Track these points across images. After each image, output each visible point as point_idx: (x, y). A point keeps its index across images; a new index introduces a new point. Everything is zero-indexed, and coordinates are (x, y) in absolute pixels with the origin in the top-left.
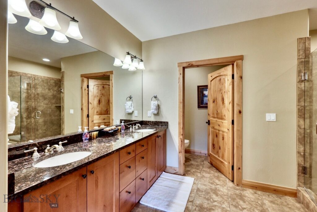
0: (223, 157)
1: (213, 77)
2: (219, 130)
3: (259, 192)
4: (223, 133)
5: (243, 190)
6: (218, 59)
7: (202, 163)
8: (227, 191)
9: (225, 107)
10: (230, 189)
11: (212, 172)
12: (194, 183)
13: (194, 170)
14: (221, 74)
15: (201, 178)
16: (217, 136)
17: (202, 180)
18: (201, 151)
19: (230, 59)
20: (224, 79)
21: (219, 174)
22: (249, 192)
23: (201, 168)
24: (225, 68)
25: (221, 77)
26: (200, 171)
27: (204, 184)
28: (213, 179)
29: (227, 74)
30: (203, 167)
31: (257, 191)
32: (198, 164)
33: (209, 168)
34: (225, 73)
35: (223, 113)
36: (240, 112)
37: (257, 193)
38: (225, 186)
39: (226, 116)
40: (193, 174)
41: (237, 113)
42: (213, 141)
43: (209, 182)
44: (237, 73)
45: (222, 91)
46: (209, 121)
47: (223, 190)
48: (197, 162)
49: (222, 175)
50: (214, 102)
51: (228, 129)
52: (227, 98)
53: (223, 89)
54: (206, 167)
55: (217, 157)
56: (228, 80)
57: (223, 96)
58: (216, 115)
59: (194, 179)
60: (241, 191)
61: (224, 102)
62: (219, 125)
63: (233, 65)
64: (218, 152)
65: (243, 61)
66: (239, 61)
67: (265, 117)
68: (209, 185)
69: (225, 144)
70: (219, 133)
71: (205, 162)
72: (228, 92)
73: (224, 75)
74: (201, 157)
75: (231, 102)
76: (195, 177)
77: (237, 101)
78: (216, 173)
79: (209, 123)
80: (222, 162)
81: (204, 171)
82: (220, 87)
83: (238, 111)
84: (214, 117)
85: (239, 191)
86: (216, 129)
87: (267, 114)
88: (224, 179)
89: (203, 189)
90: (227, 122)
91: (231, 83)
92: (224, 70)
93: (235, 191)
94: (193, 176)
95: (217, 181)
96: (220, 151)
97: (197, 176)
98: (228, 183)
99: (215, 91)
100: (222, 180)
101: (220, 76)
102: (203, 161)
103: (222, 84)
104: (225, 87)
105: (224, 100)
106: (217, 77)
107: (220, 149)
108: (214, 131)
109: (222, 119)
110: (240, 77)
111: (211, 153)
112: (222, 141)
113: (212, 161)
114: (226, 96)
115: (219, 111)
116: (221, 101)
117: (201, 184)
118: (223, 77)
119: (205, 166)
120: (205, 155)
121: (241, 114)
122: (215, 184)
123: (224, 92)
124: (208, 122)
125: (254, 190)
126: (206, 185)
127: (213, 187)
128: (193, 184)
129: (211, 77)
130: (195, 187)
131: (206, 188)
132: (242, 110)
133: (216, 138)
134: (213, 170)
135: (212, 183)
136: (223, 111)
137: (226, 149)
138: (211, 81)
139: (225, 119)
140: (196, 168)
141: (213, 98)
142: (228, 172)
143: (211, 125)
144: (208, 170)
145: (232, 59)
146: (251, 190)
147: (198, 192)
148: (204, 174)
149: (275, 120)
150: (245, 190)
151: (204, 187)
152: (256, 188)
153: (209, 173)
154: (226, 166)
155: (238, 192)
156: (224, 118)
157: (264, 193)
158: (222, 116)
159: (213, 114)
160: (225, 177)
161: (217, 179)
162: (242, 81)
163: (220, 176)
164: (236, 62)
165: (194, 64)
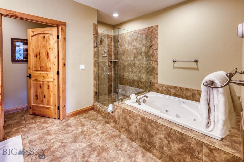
0: (48, 103)
1: (35, 33)
2: (43, 82)
3: (77, 117)
4: (48, 83)
5: (67, 120)
6: (46, 19)
7: (23, 118)
8: (57, 128)
9: (50, 61)
10: (58, 125)
11: (38, 120)
12: (23, 139)
13: (15, 129)
14: (46, 32)
15: (29, 131)
16: (41, 87)
17: (30, 132)
18: (17, 107)
19: (56, 22)
20: (49, 37)
21: (45, 119)
22: (72, 120)
23: (24, 122)
24: (50, 28)
25: (45, 35)
26: (24, 126)
27: (34, 134)
28: (41, 125)
29: (52, 34)
30: (26, 121)
31: (76, 116)
32: (18, 121)
33: (33, 118)
34: (50, 32)
35: (47, 66)
36: (64, 65)
37: (76, 117)
38: (54, 125)
39: (51, 68)
40: (17, 133)
41: (62, 65)
42: (36, 92)
43: (38, 130)
44: (62, 35)
45: (46, 47)
46: (30, 75)
47: (54, 128)
48: (16, 119)
49: (48, 118)
50: (36, 56)
51: (54, 79)
52: (52, 53)
53: (48, 46)
54: (29, 119)
55: (41, 105)
56: (53, 39)
57: (47, 51)
58: (40, 68)
59: (21, 135)
60: (66, 122)
61: (49, 57)
62: (43, 77)
63: (58, 28)
64: (42, 101)
65: (66, 27)
66: (63, 26)
67: (79, 67)
68: (40, 132)
69: (50, 91)
70: (43, 84)
71: (25, 116)
72: (53, 49)
73: (49, 34)
74: (17, 113)
75: (57, 57)
76: (20, 134)
77: (62, 57)
78: (42, 120)
79: (30, 76)
80: (47, 108)
81: (29, 123)
82: (44, 43)
83: (63, 64)
84: (37, 70)
85: (65, 122)
86: (40, 81)
87: (80, 65)
88: (51, 121)
89: (36, 138)
90: (52, 73)
91: (56, 42)
92: (49, 30)
93: (63, 124)
94: (17, 134)
95: (46, 125)
96: (44, 99)
97: (22, 131)
98: (55, 122)
99: (37, 46)
100: (50, 122)
101: (44, 33)
102: (23, 116)
103: (47, 41)
104: (50, 44)
105: (49, 55)
106: (40, 34)
107: (45, 97)
108: (37, 83)
109: (47, 71)
110: (64, 38)
111: (34, 104)
112: (48, 90)
113: (35, 111)
114: (51, 51)
115: (43, 65)
116: (46, 55)
117: (31, 135)
118: (48, 35)
119: (27, 119)
120: (22, 110)
121: (65, 66)
122: (45, 128)
123: (48, 48)
124: (28, 75)
125: (74, 117)
126: (36, 133)
127: (45, 131)
128: (22, 141)
129: (33, 33)
130: (26, 141)
131: (38, 135)
132: (66, 63)
133: (40, 89)
134: (38, 119)
135: (42, 129)
136: (47, 64)
137: (52, 95)
138: (32, 36)
139: (51, 71)
140: (18, 126)
141: (36, 53)
142: (54, 113)
143: (33, 79)
144: (33, 121)
145: (58, 23)
146: (72, 118)
147: (31, 143)
148: (30, 126)
149: (84, 69)
150: (69, 120)
151: (36, 136)
152: (75, 114)
153: (34, 123)
154: (52, 109)
155: (65, 124)
156: (49, 70)
157: (79, 115)
158: (46, 69)
159: (36, 67)
160: (51, 119)
161: (45, 124)
162: (65, 42)
163: (46, 120)
164: (61, 26)
165: (19, 15)
